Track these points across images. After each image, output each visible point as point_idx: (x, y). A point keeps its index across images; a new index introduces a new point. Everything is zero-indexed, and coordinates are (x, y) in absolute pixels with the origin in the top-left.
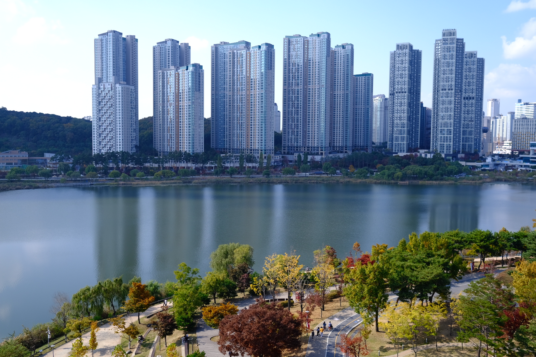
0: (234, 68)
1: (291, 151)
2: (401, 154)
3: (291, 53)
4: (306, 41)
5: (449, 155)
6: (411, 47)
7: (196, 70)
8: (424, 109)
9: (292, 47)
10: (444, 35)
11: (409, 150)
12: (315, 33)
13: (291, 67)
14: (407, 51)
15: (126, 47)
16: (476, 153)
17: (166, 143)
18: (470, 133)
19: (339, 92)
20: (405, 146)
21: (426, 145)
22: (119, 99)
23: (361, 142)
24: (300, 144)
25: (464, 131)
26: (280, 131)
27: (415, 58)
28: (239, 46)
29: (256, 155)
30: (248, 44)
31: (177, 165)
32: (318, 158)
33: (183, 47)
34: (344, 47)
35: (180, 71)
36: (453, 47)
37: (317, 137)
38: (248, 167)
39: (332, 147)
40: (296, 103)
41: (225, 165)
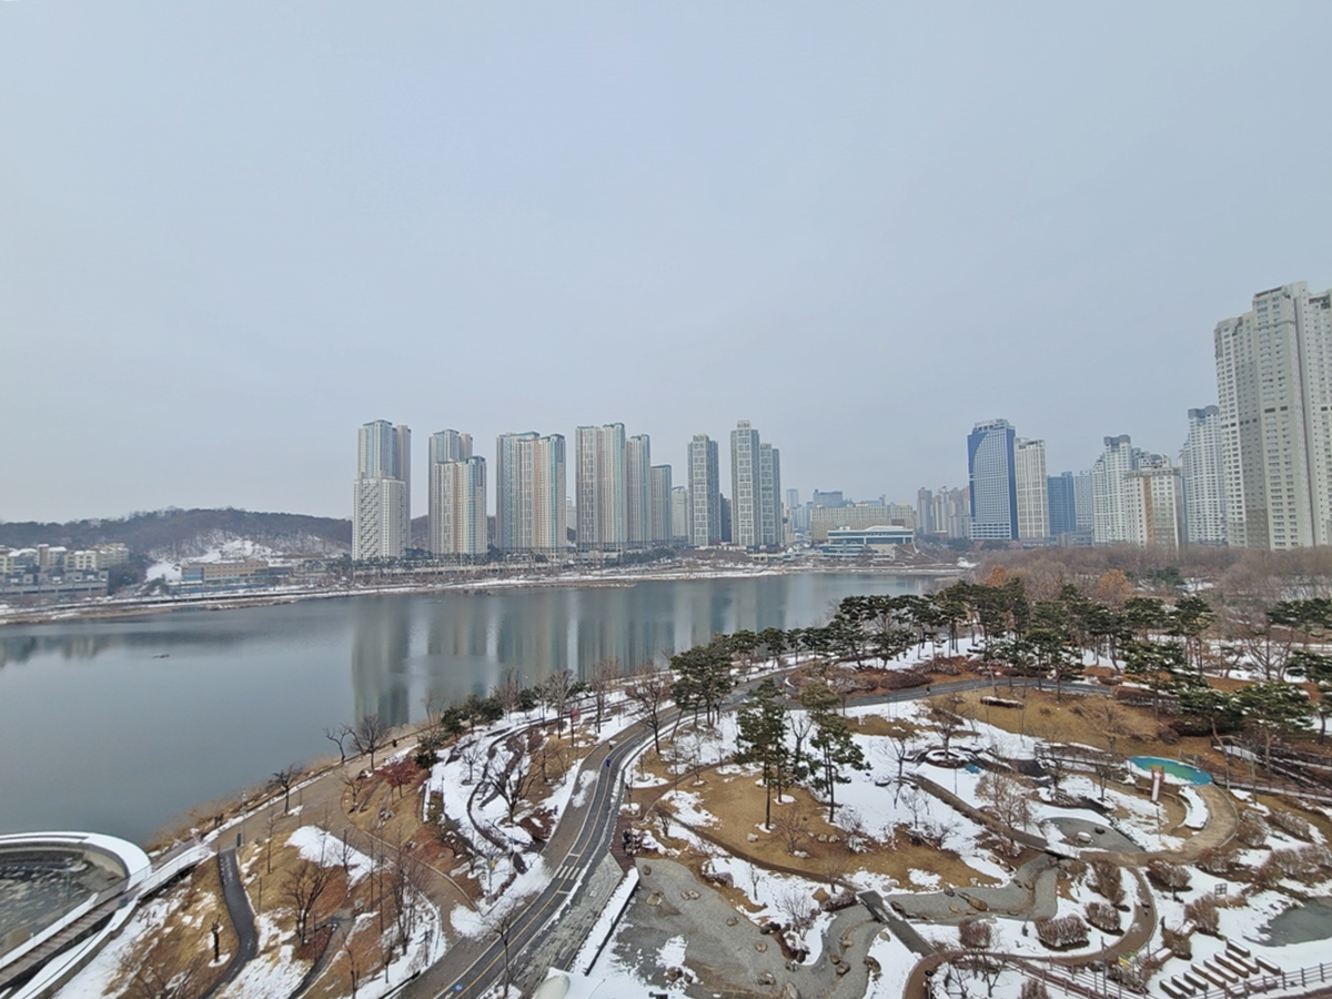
0: (521, 460)
1: (585, 549)
2: (702, 548)
3: (584, 444)
4: (600, 434)
6: (707, 438)
7: (477, 463)
8: (723, 500)
9: (584, 438)
10: (739, 426)
11: (710, 544)
12: (608, 424)
13: (584, 458)
14: (704, 442)
15: (396, 438)
16: (777, 544)
17: (442, 545)
18: (771, 524)
19: (636, 485)
20: (706, 539)
21: (727, 537)
22: (386, 496)
23: (661, 536)
24: (596, 540)
25: (764, 522)
26: (573, 527)
27: (712, 449)
28: (528, 438)
29: (547, 555)
30: (537, 435)
31: (455, 568)
32: (614, 555)
33: (463, 438)
34: (639, 438)
35: (459, 464)
36: (748, 438)
37: (614, 532)
38: (539, 568)
39: (630, 543)
40: (590, 497)
41: (511, 566)
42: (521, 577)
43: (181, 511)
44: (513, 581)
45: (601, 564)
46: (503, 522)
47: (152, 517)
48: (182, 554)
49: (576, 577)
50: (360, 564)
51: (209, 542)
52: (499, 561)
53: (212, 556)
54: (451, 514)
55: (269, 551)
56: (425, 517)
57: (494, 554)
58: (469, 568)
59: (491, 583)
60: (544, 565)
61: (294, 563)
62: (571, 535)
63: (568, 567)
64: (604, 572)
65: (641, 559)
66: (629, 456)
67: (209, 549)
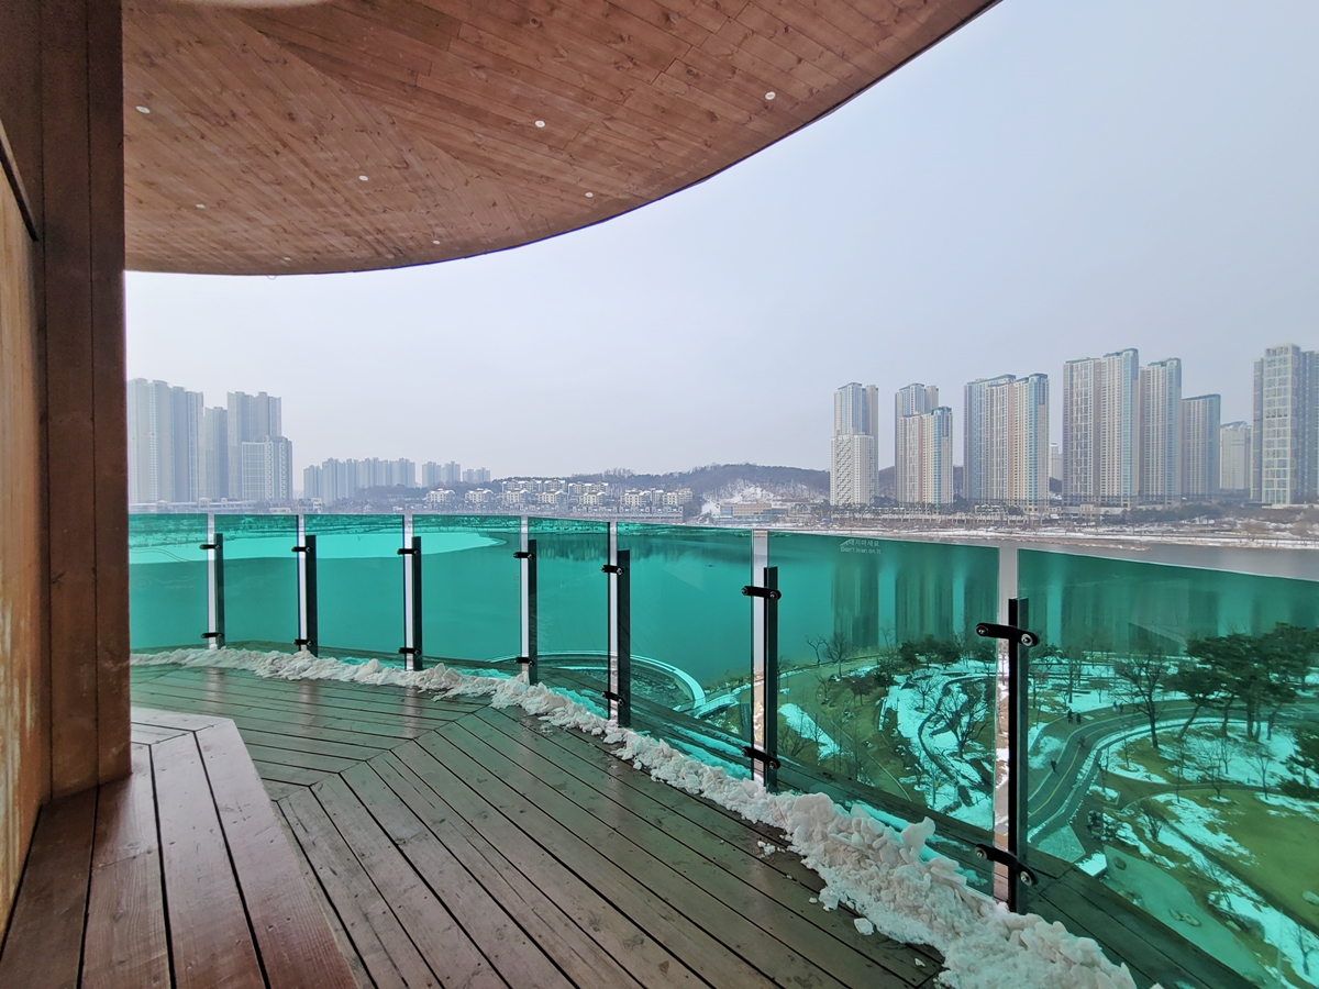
0: (992, 406)
1: (1074, 502)
2: (1278, 506)
3: (1075, 381)
4: (1098, 367)
6: (1296, 349)
7: (943, 413)
9: (1075, 374)
11: (1293, 503)
12: (1112, 352)
13: (1075, 398)
14: (1290, 355)
15: (865, 397)
17: (908, 494)
19: (1157, 424)
20: (1288, 494)
22: (857, 451)
23: (1198, 488)
24: (1090, 491)
26: (1059, 477)
28: (1000, 382)
29: (1022, 507)
30: (1012, 377)
31: (920, 516)
32: (1118, 511)
33: (929, 390)
34: (1163, 364)
35: (924, 416)
37: (1119, 481)
38: (1011, 521)
39: (1143, 495)
40: (1083, 442)
41: (979, 518)
42: (991, 529)
43: (719, 466)
44: (982, 532)
45: (1097, 521)
46: (970, 472)
47: (703, 469)
48: (720, 496)
49: (1061, 533)
50: (836, 509)
51: (735, 488)
52: (966, 512)
53: (737, 499)
54: (916, 464)
55: (772, 495)
56: (892, 468)
57: (961, 504)
58: (934, 517)
59: (956, 533)
60: (1019, 518)
61: (789, 505)
62: (1055, 485)
63: (1050, 522)
64: (1101, 530)
65: (1160, 518)
66: (1145, 389)
67: (736, 493)
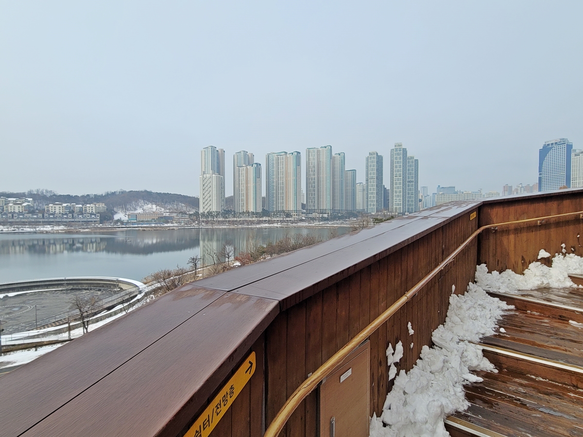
0: (278, 166)
1: (310, 212)
2: (373, 213)
3: (310, 157)
4: (318, 151)
5: (400, 213)
6: (377, 154)
7: (257, 166)
8: (385, 189)
9: (310, 154)
10: (395, 146)
11: (377, 212)
12: (323, 146)
13: (310, 165)
14: (375, 156)
15: (218, 155)
17: (241, 208)
18: (412, 201)
19: (337, 180)
20: (375, 209)
21: (387, 208)
22: (214, 183)
23: (350, 208)
24: (316, 208)
25: (408, 200)
26: (305, 203)
27: (380, 160)
28: (281, 154)
29: (291, 214)
30: (286, 153)
32: (326, 216)
33: (250, 155)
34: (339, 154)
35: (248, 167)
36: (401, 153)
37: (326, 204)
38: (287, 221)
39: (334, 209)
40: (313, 186)
41: (274, 219)
42: (279, 224)
43: (125, 191)
44: (275, 225)
45: (319, 220)
46: (269, 198)
47: (114, 194)
48: (128, 210)
49: (307, 224)
50: (203, 215)
51: (138, 205)
52: (269, 216)
53: (139, 211)
54: (245, 192)
55: (163, 209)
56: (232, 196)
57: (265, 213)
58: (254, 219)
59: (264, 225)
60: (290, 219)
61: (174, 215)
62: (303, 206)
63: (302, 220)
64: (321, 223)
65: (340, 218)
66: (334, 164)
67: (138, 208)
